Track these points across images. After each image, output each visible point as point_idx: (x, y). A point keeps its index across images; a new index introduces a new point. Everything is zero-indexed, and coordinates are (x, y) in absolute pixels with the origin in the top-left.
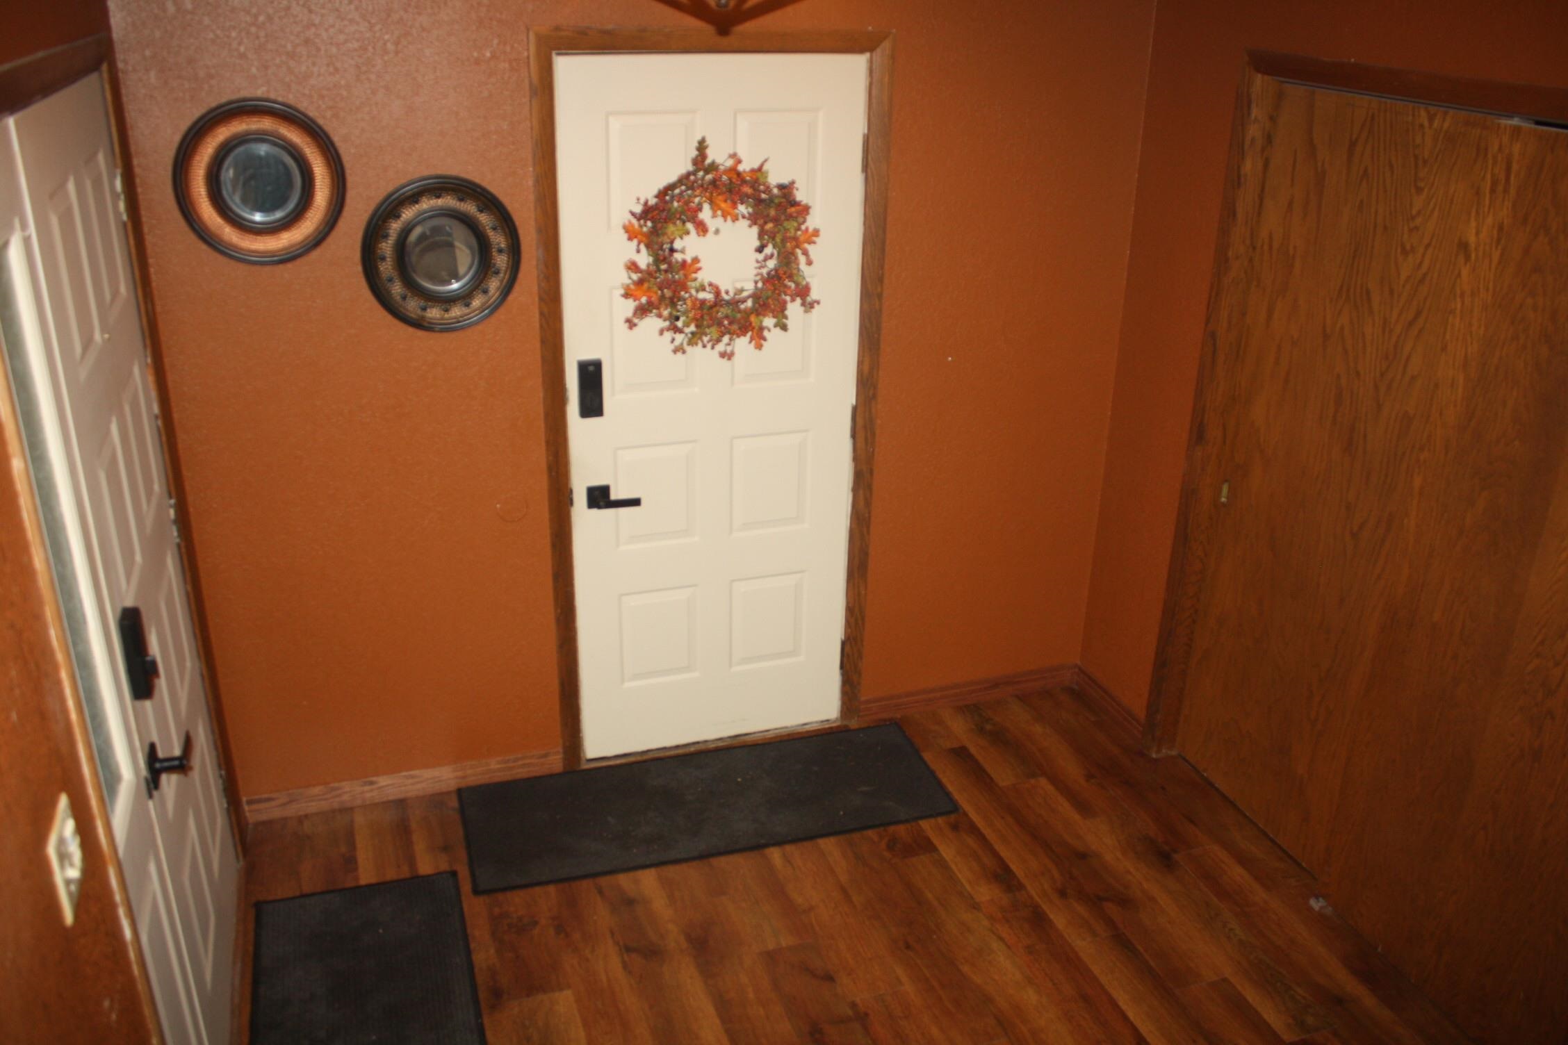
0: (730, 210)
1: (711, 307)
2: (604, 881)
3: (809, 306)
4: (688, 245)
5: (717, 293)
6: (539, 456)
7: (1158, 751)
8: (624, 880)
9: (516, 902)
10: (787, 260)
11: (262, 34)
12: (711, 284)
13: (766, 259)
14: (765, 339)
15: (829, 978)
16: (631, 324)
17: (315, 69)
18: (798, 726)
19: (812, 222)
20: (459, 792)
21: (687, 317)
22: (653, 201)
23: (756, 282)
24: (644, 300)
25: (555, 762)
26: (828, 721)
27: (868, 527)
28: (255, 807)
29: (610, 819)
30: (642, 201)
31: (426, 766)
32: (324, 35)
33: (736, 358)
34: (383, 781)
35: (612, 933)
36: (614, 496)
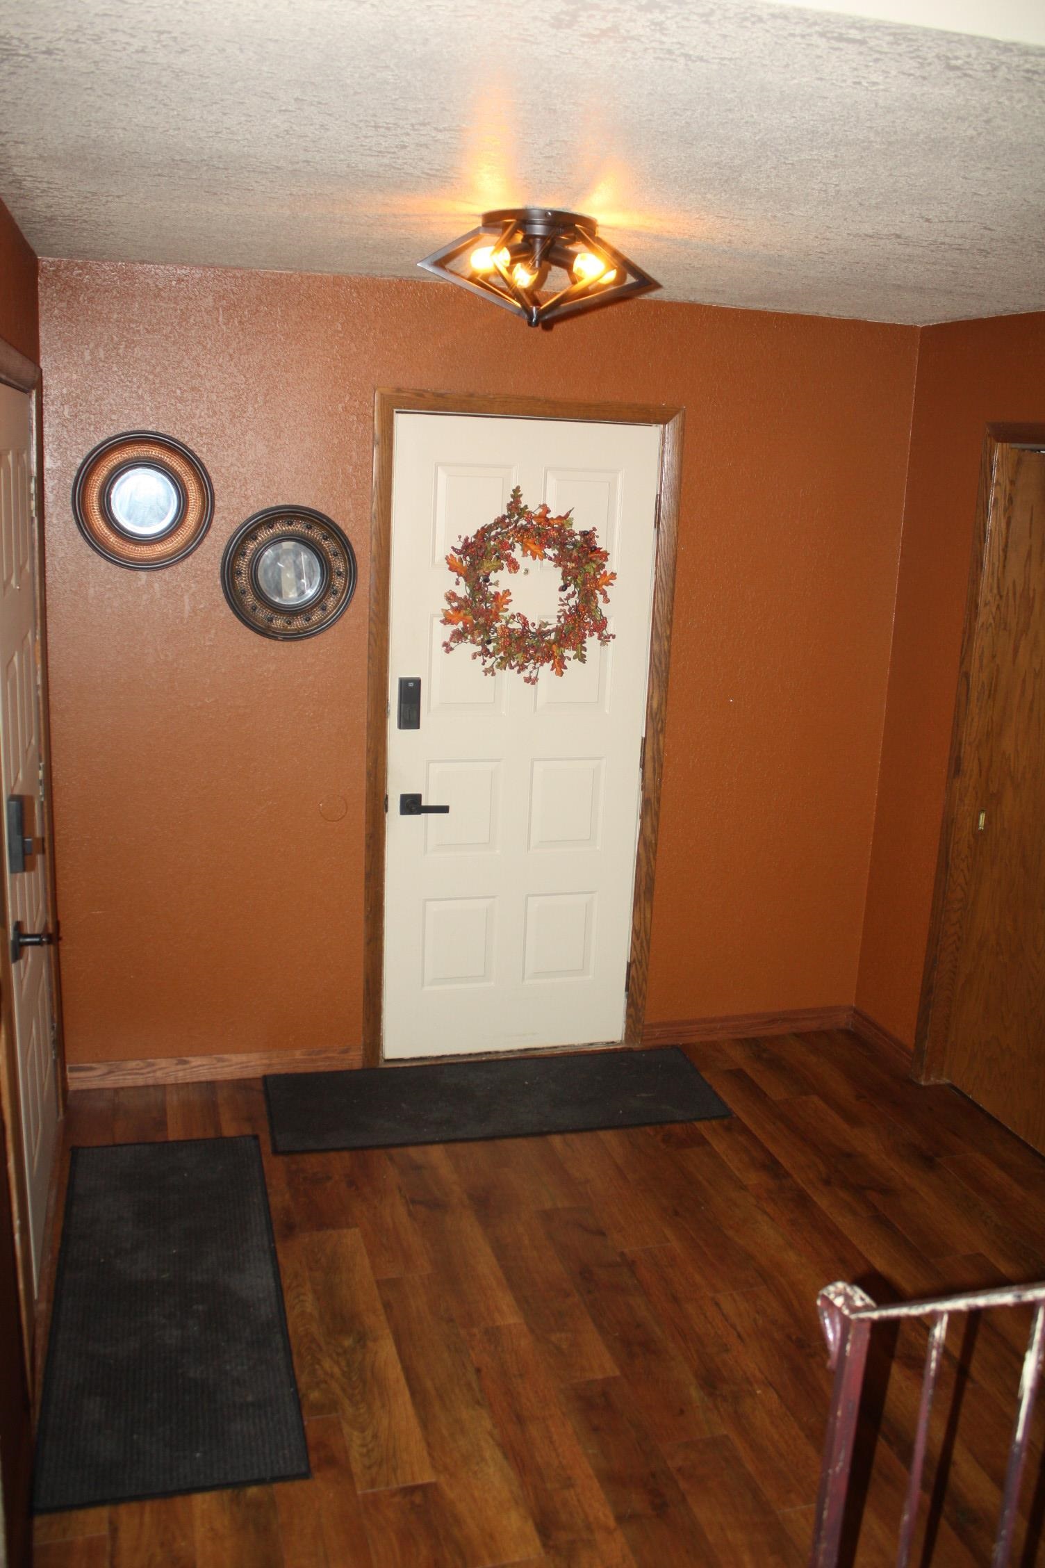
0: (538, 551)
1: (519, 638)
2: (394, 1151)
3: (605, 639)
4: (501, 580)
5: (525, 623)
6: (361, 763)
7: (927, 1079)
8: (413, 1152)
9: (312, 1163)
10: (587, 598)
11: (157, 381)
12: (519, 615)
13: (568, 599)
14: (565, 668)
15: (602, 1233)
16: (448, 648)
17: (197, 412)
18: (584, 1045)
19: (610, 567)
20: (265, 1078)
21: (498, 644)
22: (472, 540)
23: (559, 617)
24: (460, 625)
25: (354, 1060)
26: (613, 1042)
27: (655, 853)
28: (76, 1075)
29: (403, 1105)
30: (462, 539)
31: (237, 1051)
32: (208, 384)
33: (539, 683)
34: (196, 1061)
35: (400, 1190)
36: (424, 803)
